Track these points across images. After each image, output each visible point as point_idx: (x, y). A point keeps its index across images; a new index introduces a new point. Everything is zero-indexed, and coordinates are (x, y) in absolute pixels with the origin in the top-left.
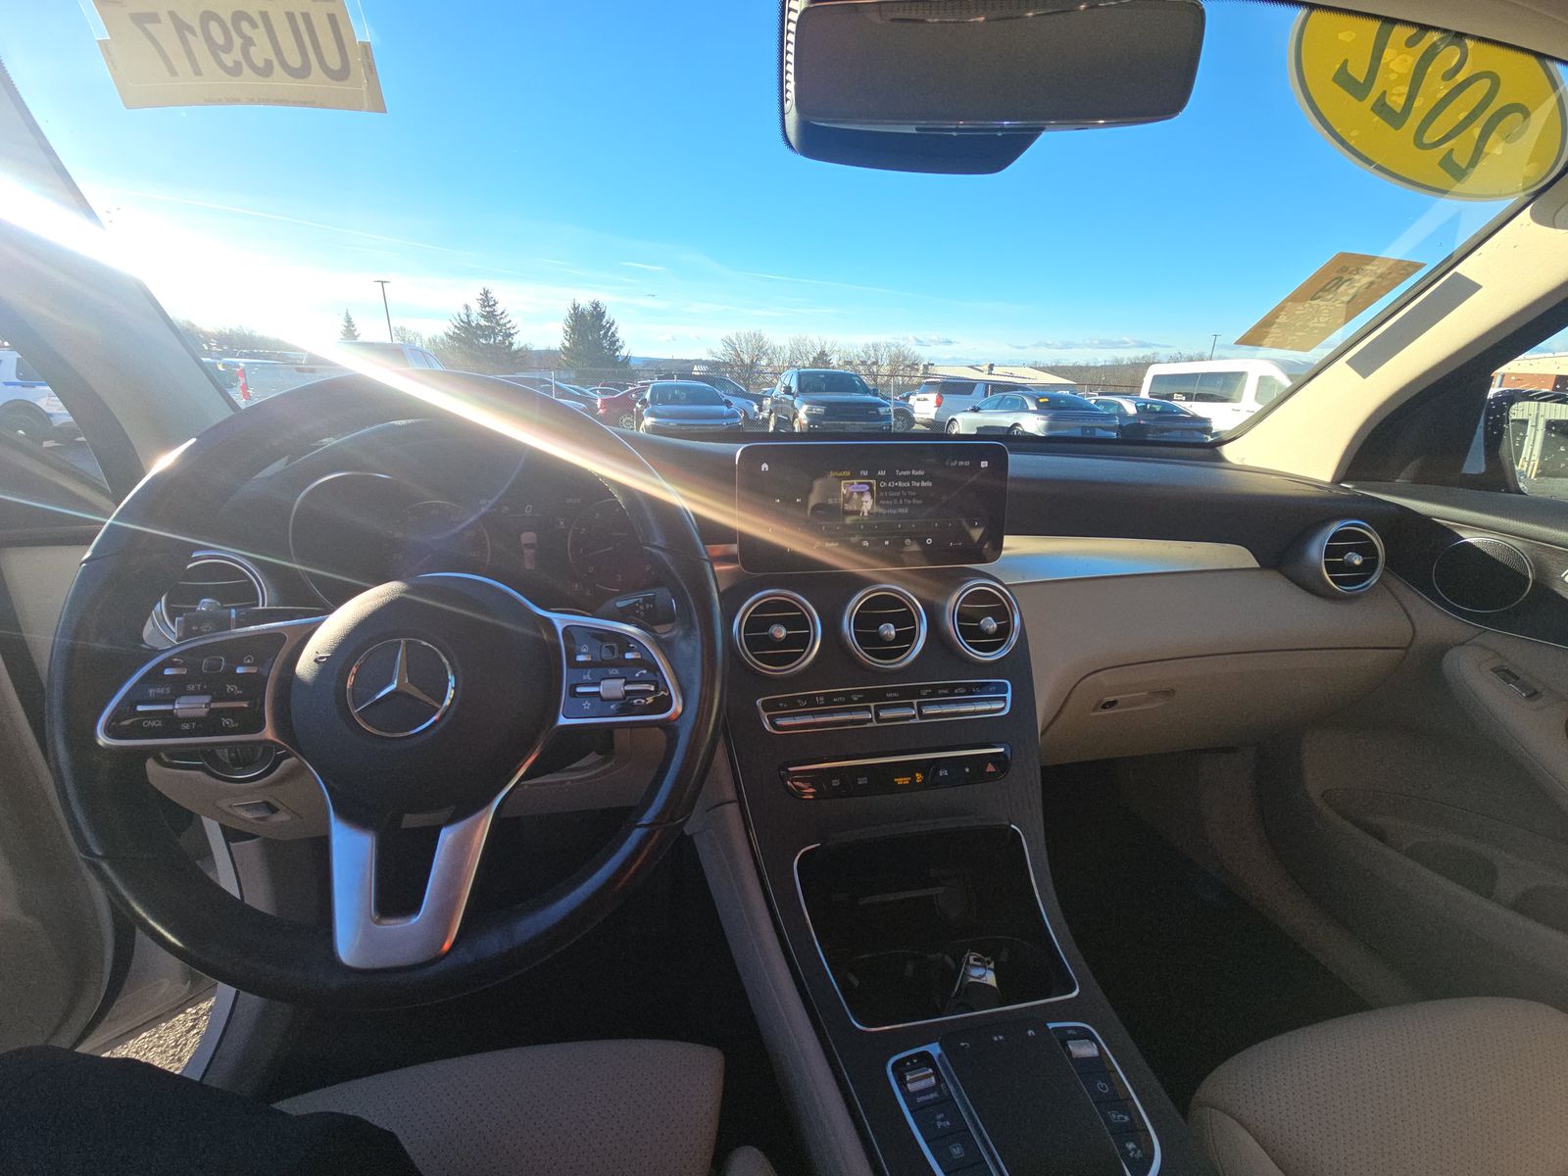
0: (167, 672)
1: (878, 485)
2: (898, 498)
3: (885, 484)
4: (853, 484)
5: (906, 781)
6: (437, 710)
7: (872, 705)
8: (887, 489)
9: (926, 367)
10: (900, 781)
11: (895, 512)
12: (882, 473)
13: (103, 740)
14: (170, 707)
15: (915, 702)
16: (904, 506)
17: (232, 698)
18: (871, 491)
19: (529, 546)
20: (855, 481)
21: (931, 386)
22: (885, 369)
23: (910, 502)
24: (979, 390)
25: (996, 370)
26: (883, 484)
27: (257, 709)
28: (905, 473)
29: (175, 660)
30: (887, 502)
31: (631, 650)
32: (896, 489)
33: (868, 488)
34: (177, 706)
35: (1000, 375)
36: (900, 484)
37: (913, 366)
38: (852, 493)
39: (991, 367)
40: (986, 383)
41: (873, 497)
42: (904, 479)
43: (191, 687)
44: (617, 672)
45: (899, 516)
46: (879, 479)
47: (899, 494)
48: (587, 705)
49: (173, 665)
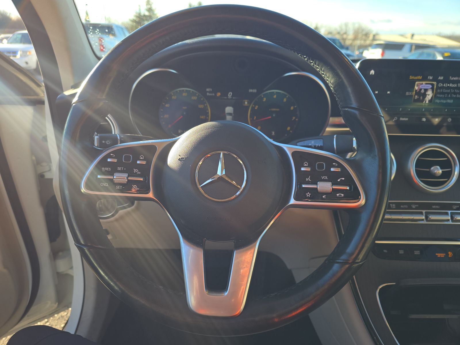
0: (109, 160)
1: (437, 84)
2: (448, 93)
3: (442, 85)
4: (422, 84)
5: (442, 255)
6: (239, 189)
7: (424, 211)
8: (442, 88)
9: (374, 36)
10: (439, 255)
11: (444, 101)
12: (441, 78)
13: (83, 190)
14: (111, 177)
15: (449, 212)
16: (451, 98)
17: (135, 175)
18: (432, 89)
19: (230, 114)
20: (424, 83)
21: (379, 46)
22: (351, 36)
23: (455, 96)
24: (406, 48)
25: (415, 37)
26: (441, 85)
27: (147, 182)
28: (455, 79)
29: (112, 154)
30: (441, 96)
31: (334, 166)
32: (448, 88)
33: (431, 86)
34: (115, 177)
35: (417, 40)
36: (451, 85)
37: (367, 35)
38: (421, 89)
39: (413, 35)
40: (411, 45)
41: (433, 92)
42: (454, 82)
43: (119, 169)
44: (326, 178)
45: (447, 105)
46: (438, 82)
47: (449, 91)
48: (308, 195)
49: (111, 157)
